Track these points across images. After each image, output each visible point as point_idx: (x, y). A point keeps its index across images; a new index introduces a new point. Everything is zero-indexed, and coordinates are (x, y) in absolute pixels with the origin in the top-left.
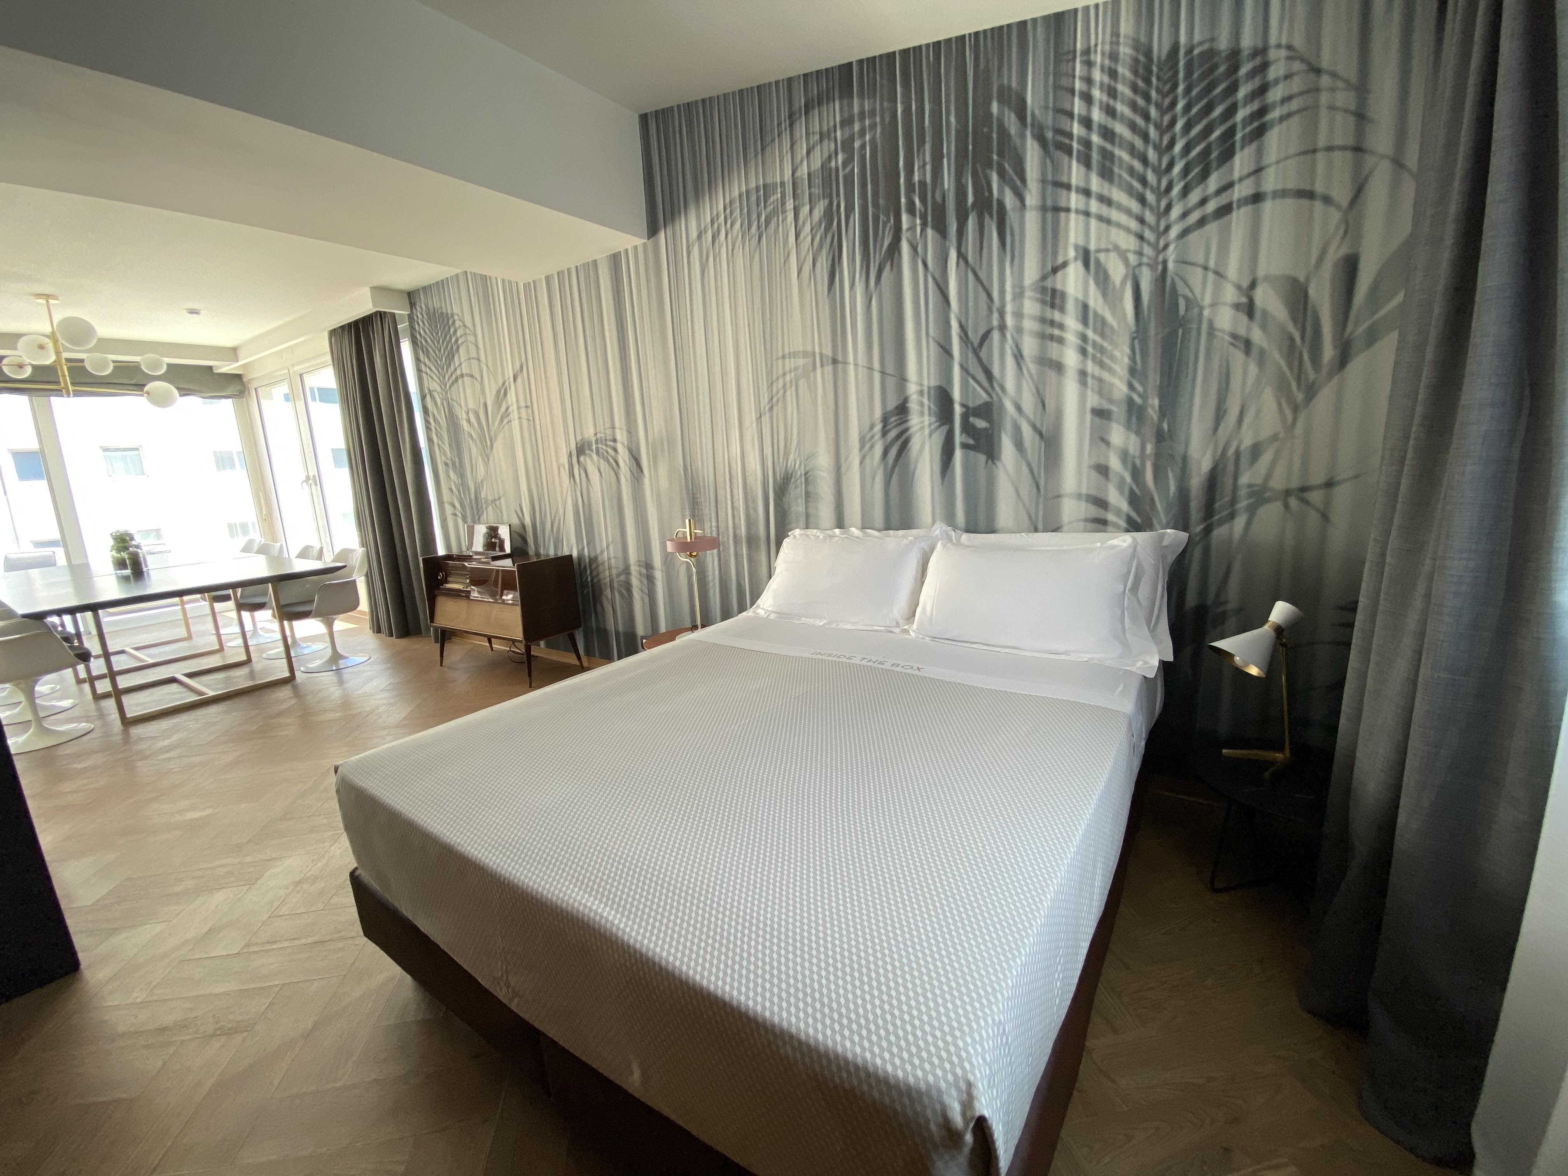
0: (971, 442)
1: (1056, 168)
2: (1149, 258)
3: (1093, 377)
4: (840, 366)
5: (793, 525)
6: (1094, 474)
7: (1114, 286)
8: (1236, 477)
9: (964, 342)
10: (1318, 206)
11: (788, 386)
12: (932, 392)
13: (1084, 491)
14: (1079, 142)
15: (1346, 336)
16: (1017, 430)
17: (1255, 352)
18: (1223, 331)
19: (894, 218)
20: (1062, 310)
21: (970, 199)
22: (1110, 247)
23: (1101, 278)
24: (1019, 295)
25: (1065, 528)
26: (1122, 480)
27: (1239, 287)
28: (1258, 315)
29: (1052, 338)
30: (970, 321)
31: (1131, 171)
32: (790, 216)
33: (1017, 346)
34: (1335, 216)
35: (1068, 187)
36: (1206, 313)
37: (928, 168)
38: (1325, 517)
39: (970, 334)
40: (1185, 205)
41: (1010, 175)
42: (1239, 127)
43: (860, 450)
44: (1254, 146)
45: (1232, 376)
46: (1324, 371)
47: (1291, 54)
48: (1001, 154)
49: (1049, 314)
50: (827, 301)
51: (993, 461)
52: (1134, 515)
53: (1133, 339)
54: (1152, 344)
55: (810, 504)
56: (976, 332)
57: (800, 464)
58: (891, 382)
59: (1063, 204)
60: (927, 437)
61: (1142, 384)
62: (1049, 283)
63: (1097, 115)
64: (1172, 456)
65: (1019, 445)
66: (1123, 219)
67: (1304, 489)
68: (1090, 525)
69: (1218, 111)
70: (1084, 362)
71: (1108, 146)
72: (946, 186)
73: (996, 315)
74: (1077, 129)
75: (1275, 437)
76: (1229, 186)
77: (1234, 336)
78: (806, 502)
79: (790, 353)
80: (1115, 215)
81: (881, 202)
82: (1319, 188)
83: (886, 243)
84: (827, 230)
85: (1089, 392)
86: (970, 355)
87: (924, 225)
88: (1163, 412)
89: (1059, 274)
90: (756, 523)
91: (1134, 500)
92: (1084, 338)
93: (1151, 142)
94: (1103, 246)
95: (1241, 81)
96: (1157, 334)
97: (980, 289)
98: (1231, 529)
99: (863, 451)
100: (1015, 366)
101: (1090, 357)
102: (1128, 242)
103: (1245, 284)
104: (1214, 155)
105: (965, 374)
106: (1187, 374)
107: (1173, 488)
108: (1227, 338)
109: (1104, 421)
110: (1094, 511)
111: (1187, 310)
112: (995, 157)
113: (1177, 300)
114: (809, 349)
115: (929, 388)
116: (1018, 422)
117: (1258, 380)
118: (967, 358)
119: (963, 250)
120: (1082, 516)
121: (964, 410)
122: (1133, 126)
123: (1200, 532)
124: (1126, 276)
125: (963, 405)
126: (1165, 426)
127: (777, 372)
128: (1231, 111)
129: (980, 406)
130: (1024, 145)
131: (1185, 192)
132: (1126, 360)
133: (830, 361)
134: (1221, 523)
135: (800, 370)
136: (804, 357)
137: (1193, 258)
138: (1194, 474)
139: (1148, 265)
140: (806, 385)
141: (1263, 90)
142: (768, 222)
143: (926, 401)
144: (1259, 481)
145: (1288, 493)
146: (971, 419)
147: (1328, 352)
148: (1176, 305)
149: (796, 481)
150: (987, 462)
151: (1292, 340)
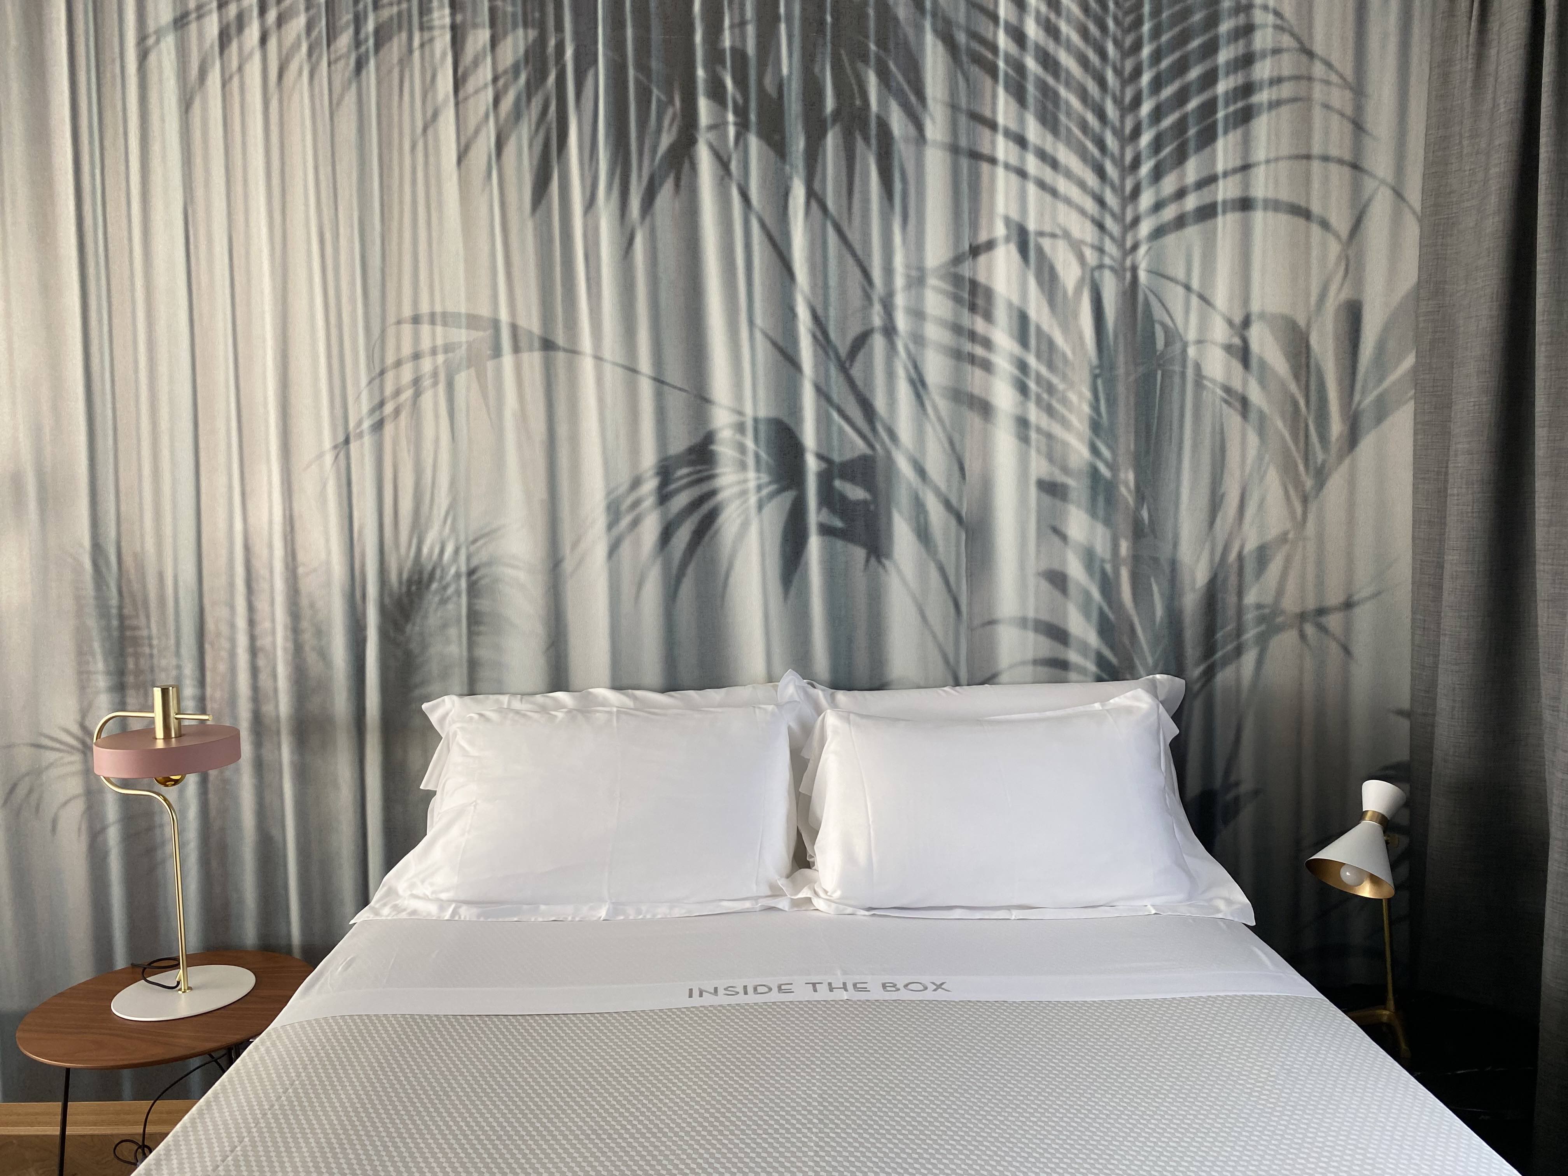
0: (838, 523)
1: (973, 92)
2: (1112, 258)
3: (1039, 430)
4: (560, 357)
5: (435, 687)
6: (1045, 585)
7: (1065, 293)
8: (1240, 594)
9: (821, 345)
10: (1316, 230)
11: (427, 382)
12: (762, 428)
13: (1031, 614)
14: (1007, 62)
15: (1354, 406)
16: (919, 506)
17: (1253, 416)
18: (1213, 381)
19: (683, 101)
20: (988, 317)
21: (830, 104)
22: (1058, 232)
23: (1047, 277)
24: (917, 280)
25: (1004, 677)
26: (1087, 594)
27: (1230, 323)
28: (1254, 362)
29: (972, 359)
30: (832, 312)
31: (1084, 126)
32: (443, 41)
33: (916, 367)
34: (1334, 248)
35: (993, 126)
36: (1192, 351)
37: (751, 30)
38: (1347, 650)
39: (833, 335)
40: (1157, 193)
41: (898, 83)
42: (1221, 103)
43: (610, 526)
44: (1239, 132)
45: (1228, 445)
46: (1334, 449)
47: (1279, 22)
48: (882, 43)
49: (966, 319)
50: (530, 225)
51: (879, 562)
52: (1107, 653)
53: (1095, 377)
54: (1121, 389)
55: (481, 639)
56: (843, 331)
57: (457, 551)
58: (676, 402)
59: (986, 150)
60: (753, 511)
61: (1110, 447)
62: (966, 269)
63: (1032, 29)
64: (1156, 560)
65: (923, 534)
66: (1074, 193)
67: (1321, 612)
68: (1044, 671)
69: (1194, 73)
70: (1023, 404)
71: (1050, 81)
72: (785, 71)
73: (877, 308)
74: (1003, 40)
75: (1283, 538)
76: (1209, 180)
77: (1227, 390)
78: (471, 634)
79: (433, 315)
80: (1063, 185)
81: (655, 64)
82: (1316, 208)
83: (666, 141)
84: (530, 90)
85: (1033, 453)
86: (833, 371)
87: (743, 126)
88: (1140, 496)
89: (982, 259)
90: (324, 686)
91: (1106, 629)
92: (1023, 366)
93: (1109, 91)
94: (1047, 228)
95: (1222, 41)
96: (1128, 374)
97: (850, 261)
98: (1238, 671)
99: (616, 531)
100: (913, 397)
101: (1033, 397)
102: (1084, 231)
103: (1238, 319)
104: (1192, 132)
105: (823, 403)
106: (1171, 438)
107: (1159, 611)
108: (1219, 392)
109: (1058, 503)
110: (1046, 647)
111: (1167, 344)
112: (873, 47)
113: (1153, 327)
114: (485, 311)
115: (756, 420)
116: (921, 494)
117: (1260, 458)
118: (827, 376)
119: (817, 186)
120: (1030, 655)
121: (824, 465)
122: (1084, 62)
123: (1199, 678)
124: (1082, 280)
125: (820, 457)
126: (1145, 514)
127: (398, 348)
128: (1210, 79)
129: (852, 461)
130: (921, 43)
131: (1157, 174)
132: (1086, 409)
133: (537, 344)
134: (1226, 661)
135: (463, 351)
136: (469, 327)
137: (1171, 271)
138: (1187, 588)
139: (1112, 269)
140: (475, 385)
141: (1247, 61)
142: (381, 37)
143: (750, 444)
144: (1268, 599)
145: (1302, 617)
146: (837, 483)
147: (1337, 427)
148: (1151, 337)
149: (445, 588)
150: (867, 561)
151: (1295, 404)
